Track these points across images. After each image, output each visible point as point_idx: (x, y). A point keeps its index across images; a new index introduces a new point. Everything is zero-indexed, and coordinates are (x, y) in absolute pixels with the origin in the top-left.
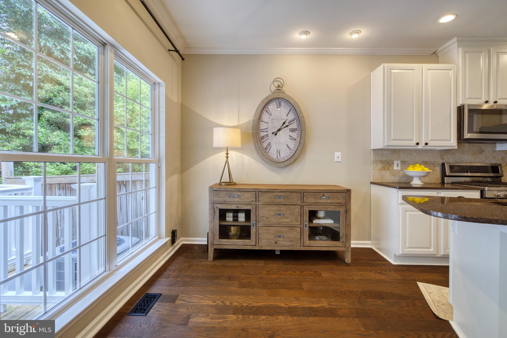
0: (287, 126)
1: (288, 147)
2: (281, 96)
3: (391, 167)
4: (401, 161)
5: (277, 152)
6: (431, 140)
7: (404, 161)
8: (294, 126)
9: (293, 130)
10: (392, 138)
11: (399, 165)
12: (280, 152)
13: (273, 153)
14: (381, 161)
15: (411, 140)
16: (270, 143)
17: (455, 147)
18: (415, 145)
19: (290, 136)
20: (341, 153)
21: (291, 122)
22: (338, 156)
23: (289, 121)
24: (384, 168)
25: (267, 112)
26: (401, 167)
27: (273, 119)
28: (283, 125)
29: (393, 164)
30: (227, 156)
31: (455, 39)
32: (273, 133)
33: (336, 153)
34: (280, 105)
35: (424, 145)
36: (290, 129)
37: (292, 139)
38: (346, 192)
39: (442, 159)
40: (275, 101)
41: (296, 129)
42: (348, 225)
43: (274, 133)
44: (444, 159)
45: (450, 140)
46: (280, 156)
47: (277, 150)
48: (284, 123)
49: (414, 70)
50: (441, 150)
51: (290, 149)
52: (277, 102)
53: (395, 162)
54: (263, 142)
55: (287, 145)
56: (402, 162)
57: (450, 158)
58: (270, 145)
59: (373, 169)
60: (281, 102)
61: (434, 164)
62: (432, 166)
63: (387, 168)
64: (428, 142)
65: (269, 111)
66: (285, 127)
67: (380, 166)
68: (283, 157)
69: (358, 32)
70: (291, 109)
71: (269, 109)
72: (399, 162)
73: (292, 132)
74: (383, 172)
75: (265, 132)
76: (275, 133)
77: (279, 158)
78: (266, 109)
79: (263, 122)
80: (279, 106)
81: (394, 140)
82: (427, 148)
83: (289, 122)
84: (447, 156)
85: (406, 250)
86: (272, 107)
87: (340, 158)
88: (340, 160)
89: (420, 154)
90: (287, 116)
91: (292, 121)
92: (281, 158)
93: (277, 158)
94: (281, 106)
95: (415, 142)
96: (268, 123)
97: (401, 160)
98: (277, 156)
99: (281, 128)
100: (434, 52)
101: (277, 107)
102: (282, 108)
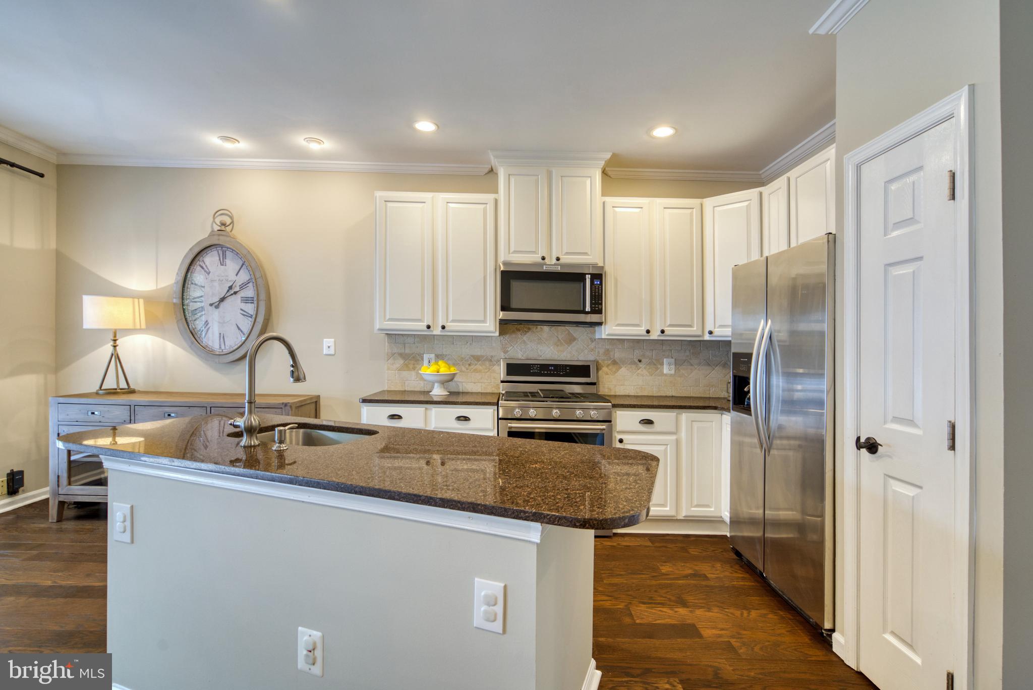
0: (235, 293)
1: (239, 328)
2: (222, 240)
3: (418, 364)
4: (436, 355)
5: (220, 337)
6: (444, 321)
7: (441, 355)
8: (249, 292)
9: (246, 300)
10: (388, 317)
11: (433, 362)
12: (225, 338)
13: (212, 339)
14: (401, 355)
15: (416, 321)
16: (207, 321)
18: (425, 329)
19: (242, 310)
20: (333, 340)
21: (244, 286)
22: (329, 345)
23: (241, 284)
24: (405, 367)
25: (202, 268)
27: (212, 281)
28: (228, 291)
29: (423, 359)
30: (115, 343)
32: (211, 305)
33: (325, 340)
34: (225, 256)
35: (440, 328)
36: (242, 297)
37: (246, 316)
38: (283, 406)
40: (215, 249)
41: (253, 298)
43: (214, 305)
44: (508, 351)
45: (481, 323)
46: (225, 344)
47: (220, 334)
48: (230, 288)
49: (424, 202)
51: (242, 331)
52: (220, 251)
53: (426, 357)
54: (195, 320)
55: (238, 326)
56: (438, 356)
57: (518, 350)
58: (207, 325)
59: (388, 369)
60: (227, 252)
61: (491, 361)
62: (487, 363)
63: (411, 366)
64: (442, 324)
65: (206, 266)
66: (232, 294)
67: (401, 362)
68: (230, 346)
70: (243, 264)
71: (205, 263)
72: (433, 356)
73: (246, 303)
74: (405, 374)
75: (199, 302)
76: (216, 304)
77: (223, 347)
78: (201, 263)
79: (196, 284)
80: (223, 259)
81: (391, 320)
83: (240, 286)
84: (513, 347)
86: (211, 259)
87: (332, 348)
88: (332, 351)
89: (467, 343)
90: (237, 275)
91: (245, 285)
92: (227, 348)
93: (220, 348)
94: (225, 258)
95: (423, 324)
96: (204, 287)
97: (436, 353)
98: (220, 345)
99: (226, 296)
101: (220, 259)
102: (228, 261)
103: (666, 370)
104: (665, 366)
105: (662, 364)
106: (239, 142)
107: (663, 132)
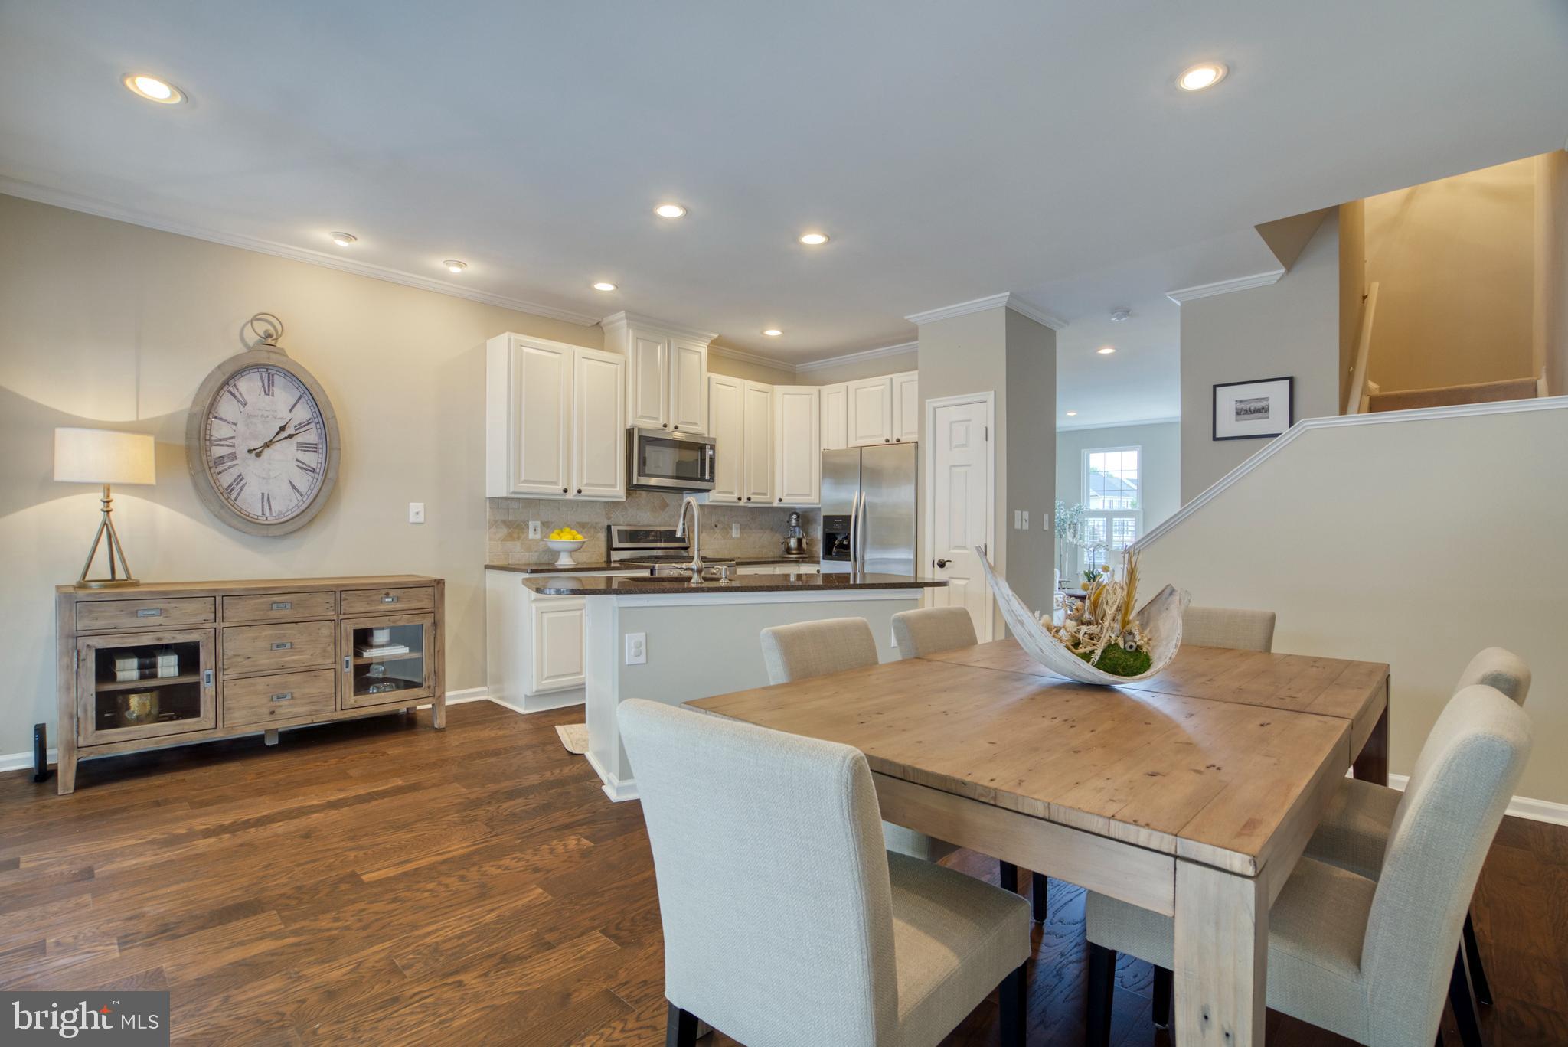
0: (291, 436)
1: (294, 487)
2: (274, 360)
3: (523, 533)
4: (542, 522)
5: (263, 498)
6: (586, 485)
7: (547, 522)
8: (311, 436)
9: (306, 447)
10: (523, 478)
11: (539, 530)
12: (271, 499)
13: (250, 501)
14: (504, 522)
15: (556, 483)
16: (240, 475)
17: (621, 497)
18: (562, 492)
19: (297, 460)
20: (422, 504)
21: (302, 427)
22: (417, 511)
23: (297, 424)
24: (510, 537)
25: (234, 395)
26: (542, 533)
27: (250, 416)
28: (278, 433)
29: (528, 527)
30: (108, 506)
31: (622, 314)
32: (250, 451)
33: (411, 504)
34: (273, 382)
35: (575, 492)
36: (298, 443)
37: (305, 469)
38: (435, 584)
39: (609, 518)
40: (256, 370)
41: (316, 445)
42: (439, 651)
43: (255, 452)
44: (611, 517)
45: (614, 486)
46: (270, 509)
47: (263, 494)
48: (283, 428)
49: (560, 354)
50: (607, 502)
51: (298, 491)
52: (264, 374)
53: (531, 524)
54: (220, 473)
55: (292, 484)
56: (543, 524)
57: (618, 517)
58: (240, 481)
59: (490, 539)
60: (275, 376)
61: (595, 528)
62: (592, 531)
63: (515, 536)
64: (581, 488)
65: (240, 393)
66: (286, 438)
67: (504, 531)
68: (279, 511)
69: (461, 264)
70: (301, 397)
71: (238, 389)
72: (538, 523)
73: (305, 451)
74: (509, 544)
75: (228, 446)
76: (258, 451)
77: (267, 513)
78: (231, 389)
79: (221, 419)
80: (269, 386)
81: (526, 481)
82: (580, 498)
83: (296, 426)
84: (613, 513)
85: (544, 682)
86: (249, 386)
87: (422, 515)
88: (421, 519)
90: (291, 411)
91: (304, 426)
92: (274, 514)
93: (263, 514)
94: (273, 386)
95: (561, 487)
96: (236, 424)
97: (541, 520)
98: (263, 510)
99: (274, 440)
100: (598, 323)
101: (263, 386)
102: (277, 390)
103: (735, 533)
104: (734, 531)
105: (731, 529)
106: (356, 239)
107: (773, 333)
